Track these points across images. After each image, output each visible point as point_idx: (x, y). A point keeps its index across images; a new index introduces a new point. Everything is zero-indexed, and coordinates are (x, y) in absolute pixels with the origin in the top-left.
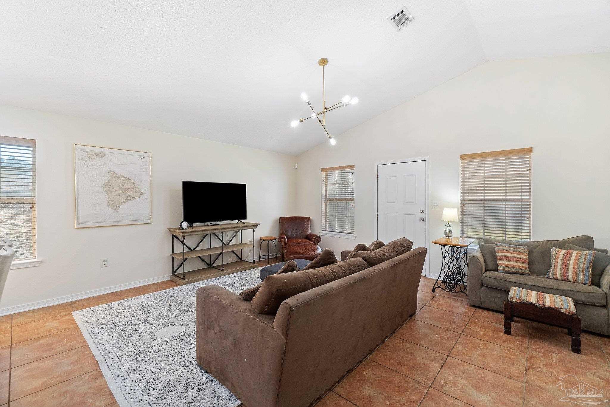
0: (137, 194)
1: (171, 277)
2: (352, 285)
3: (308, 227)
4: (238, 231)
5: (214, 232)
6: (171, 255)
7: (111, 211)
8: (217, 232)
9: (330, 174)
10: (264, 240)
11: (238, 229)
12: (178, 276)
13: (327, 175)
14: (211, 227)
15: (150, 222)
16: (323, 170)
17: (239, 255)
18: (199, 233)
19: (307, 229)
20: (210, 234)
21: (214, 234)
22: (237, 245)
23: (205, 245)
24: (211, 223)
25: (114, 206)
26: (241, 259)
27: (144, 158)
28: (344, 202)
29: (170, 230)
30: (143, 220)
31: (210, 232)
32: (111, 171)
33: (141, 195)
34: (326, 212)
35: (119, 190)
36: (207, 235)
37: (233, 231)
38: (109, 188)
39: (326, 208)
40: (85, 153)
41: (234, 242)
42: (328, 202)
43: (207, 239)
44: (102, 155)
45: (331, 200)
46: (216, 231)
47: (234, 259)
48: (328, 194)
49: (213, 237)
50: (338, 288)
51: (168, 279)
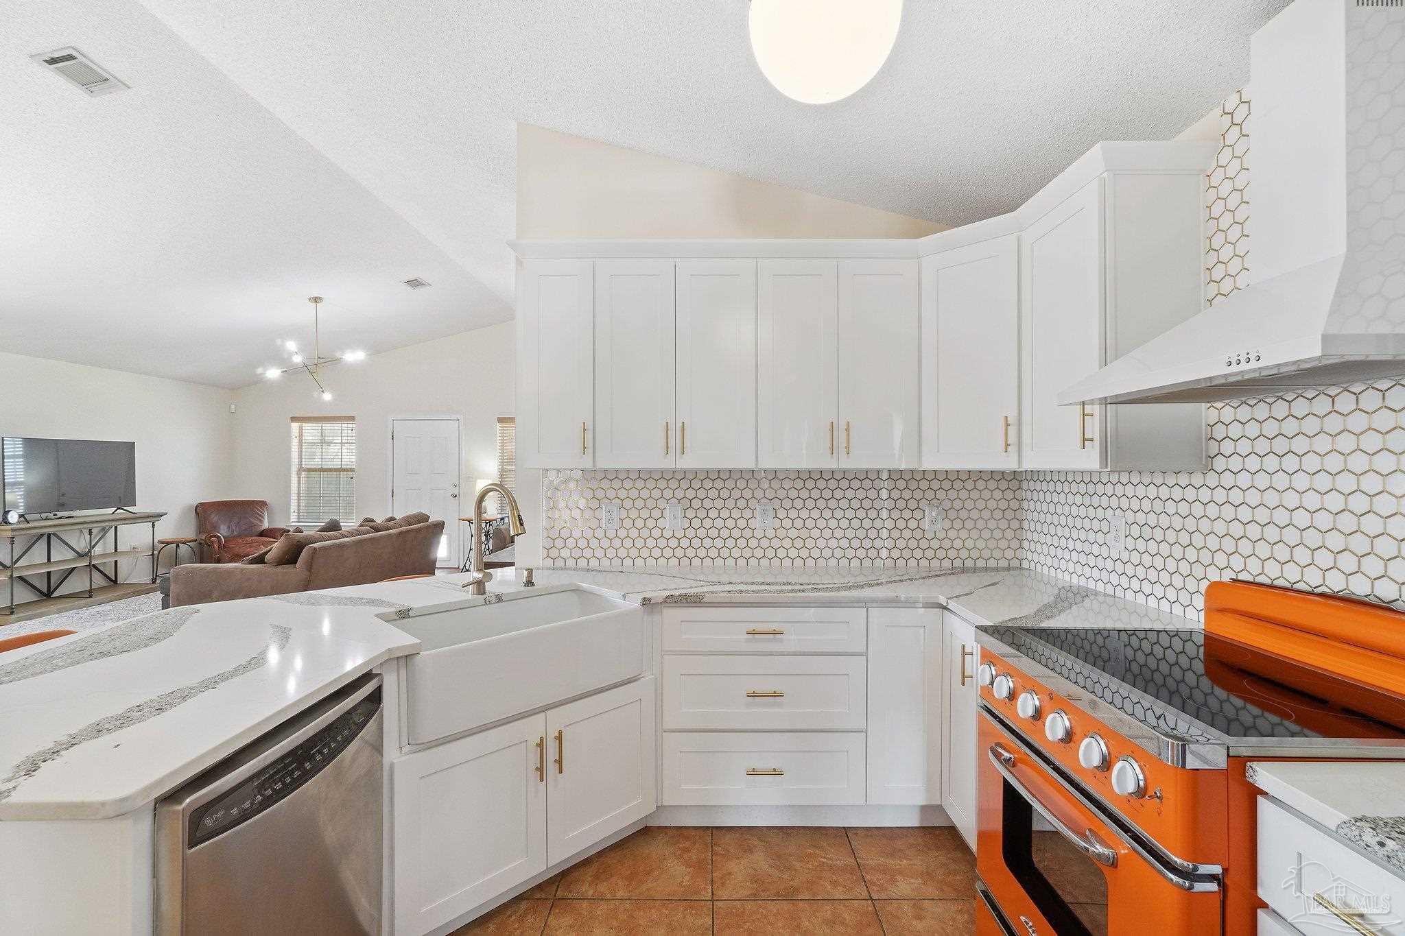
2: (360, 541)
3: (263, 517)
4: (109, 529)
5: (57, 530)
9: (308, 427)
10: (169, 543)
11: (112, 523)
13: (301, 430)
16: (294, 419)
17: (111, 573)
19: (261, 521)
20: (50, 536)
23: (38, 555)
24: (53, 514)
26: (115, 582)
28: (335, 473)
31: (48, 530)
34: (299, 490)
36: (41, 536)
39: (299, 484)
41: (99, 548)
42: (303, 474)
45: (309, 470)
46: (63, 529)
47: (98, 581)
48: (303, 460)
49: (53, 540)
50: (349, 542)
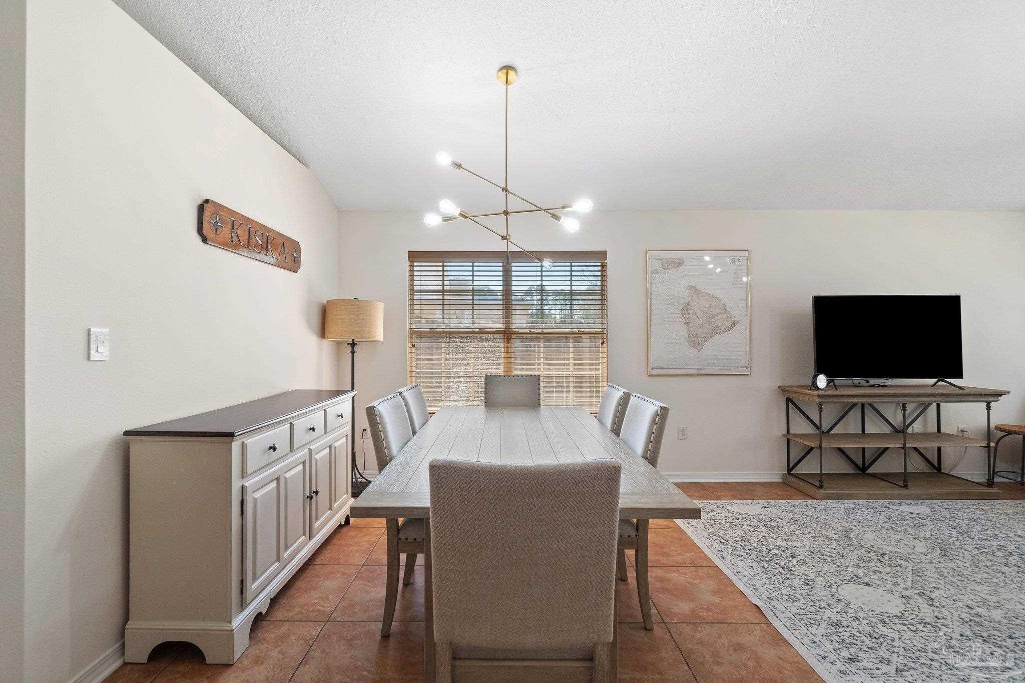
0: (728, 323)
1: (784, 476)
4: (930, 404)
5: (870, 400)
6: (784, 435)
7: (692, 352)
11: (932, 399)
12: (799, 476)
14: (867, 389)
15: (747, 371)
17: (934, 460)
18: (837, 400)
20: (863, 406)
21: (871, 405)
22: (925, 436)
23: (852, 425)
24: (867, 382)
25: (696, 342)
26: (939, 469)
27: (739, 260)
29: (782, 389)
30: (738, 368)
31: (861, 400)
32: (691, 287)
33: (734, 324)
35: (703, 317)
36: (854, 405)
38: (689, 313)
40: (660, 261)
41: (917, 427)
43: (855, 415)
44: (679, 263)
46: (877, 400)
49: (868, 410)
51: (778, 480)
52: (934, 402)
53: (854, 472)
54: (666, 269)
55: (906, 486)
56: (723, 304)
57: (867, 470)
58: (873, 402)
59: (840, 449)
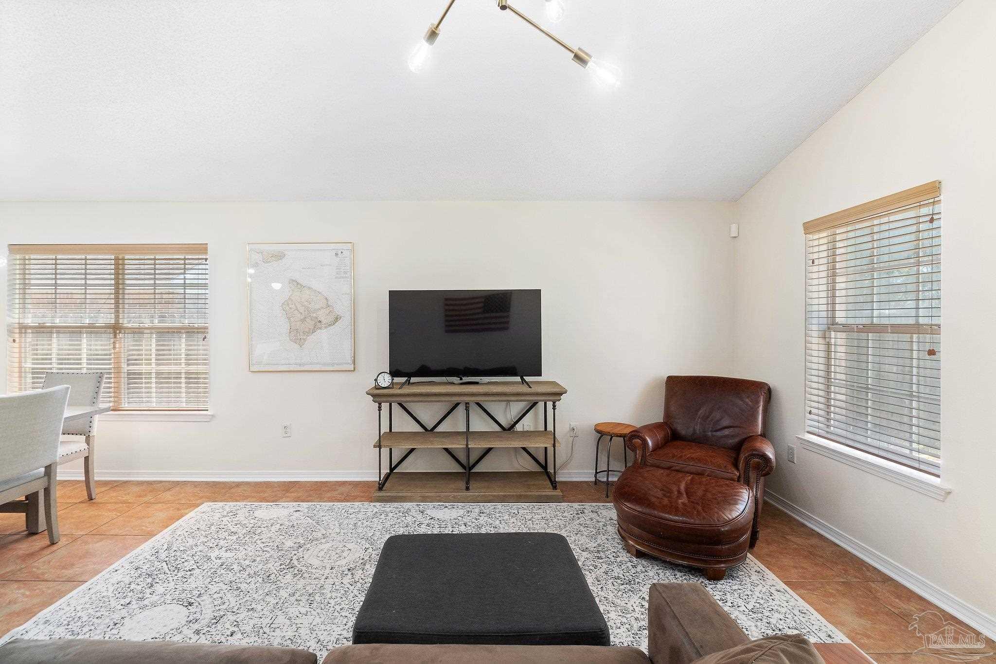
0: (331, 319)
7: (294, 347)
8: (486, 401)
15: (351, 367)
17: (542, 460)
21: (475, 403)
22: (533, 434)
24: (460, 379)
25: (298, 337)
27: (342, 253)
30: (341, 364)
32: (293, 281)
33: (337, 319)
35: (305, 311)
36: (457, 404)
37: (524, 403)
38: (291, 308)
40: (261, 254)
43: (458, 415)
44: (280, 256)
47: (526, 464)
49: (474, 410)
51: (378, 479)
52: (541, 401)
53: (461, 471)
54: (267, 262)
55: (467, 489)
56: (326, 299)
57: (472, 469)
58: (481, 401)
59: (446, 450)
